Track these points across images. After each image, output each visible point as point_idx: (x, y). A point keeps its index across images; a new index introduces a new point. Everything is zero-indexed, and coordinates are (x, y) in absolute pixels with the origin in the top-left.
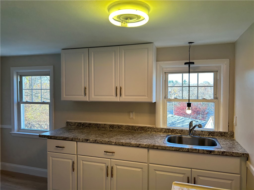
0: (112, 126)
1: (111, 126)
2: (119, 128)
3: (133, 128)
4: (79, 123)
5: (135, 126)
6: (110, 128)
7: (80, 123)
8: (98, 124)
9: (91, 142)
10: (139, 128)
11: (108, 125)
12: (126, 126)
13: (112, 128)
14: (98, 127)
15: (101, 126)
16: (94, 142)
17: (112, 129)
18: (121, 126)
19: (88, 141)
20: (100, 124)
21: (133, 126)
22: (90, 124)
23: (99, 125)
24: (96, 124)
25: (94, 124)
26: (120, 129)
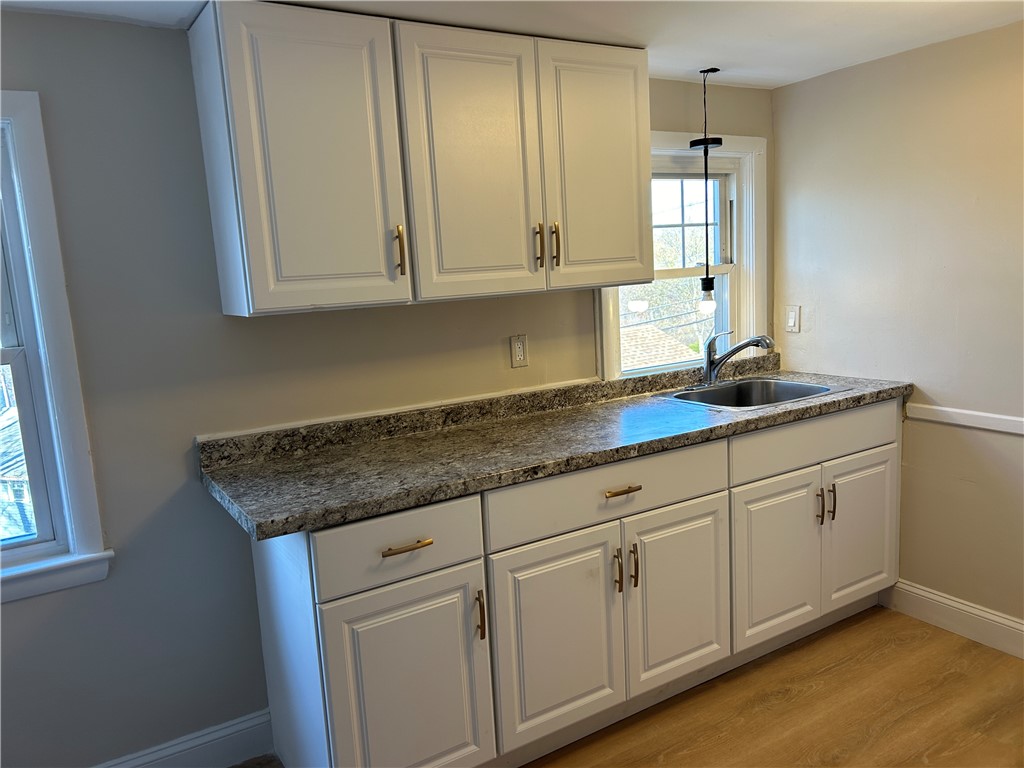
0: (452, 414)
1: (448, 414)
2: (483, 414)
3: (536, 402)
4: (287, 436)
5: (542, 394)
6: (444, 422)
7: (293, 433)
8: (387, 418)
9: (550, 475)
10: (556, 395)
11: (436, 412)
12: (508, 398)
13: (455, 419)
14: (389, 432)
15: (405, 424)
16: (563, 469)
17: (453, 427)
18: (491, 402)
19: (540, 475)
20: (398, 418)
21: (534, 395)
22: (348, 426)
23: (392, 421)
24: (379, 421)
25: (367, 422)
26: (489, 416)
